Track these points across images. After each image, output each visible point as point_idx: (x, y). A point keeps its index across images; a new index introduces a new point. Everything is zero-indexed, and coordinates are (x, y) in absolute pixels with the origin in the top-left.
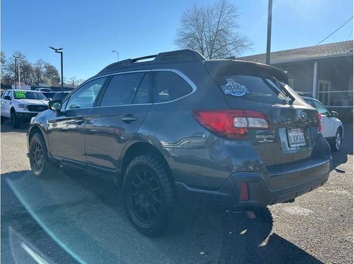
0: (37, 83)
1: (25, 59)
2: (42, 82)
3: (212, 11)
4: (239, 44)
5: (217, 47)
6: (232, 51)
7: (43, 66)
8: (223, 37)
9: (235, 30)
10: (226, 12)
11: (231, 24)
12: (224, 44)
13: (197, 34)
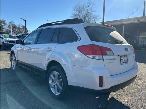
0: (19, 33)
1: (14, 23)
2: (21, 32)
3: (85, 5)
4: (96, 18)
5: (87, 19)
6: (93, 21)
7: (21, 26)
8: (89, 15)
9: (94, 13)
10: (91, 5)
11: (92, 10)
12: (90, 18)
13: (79, 14)
